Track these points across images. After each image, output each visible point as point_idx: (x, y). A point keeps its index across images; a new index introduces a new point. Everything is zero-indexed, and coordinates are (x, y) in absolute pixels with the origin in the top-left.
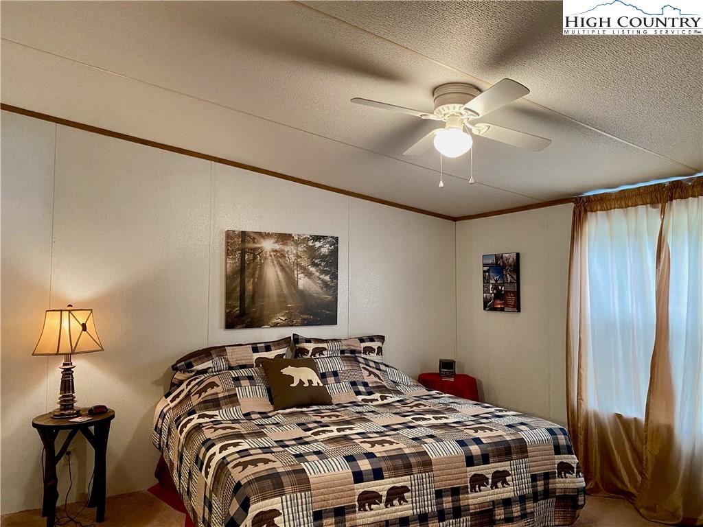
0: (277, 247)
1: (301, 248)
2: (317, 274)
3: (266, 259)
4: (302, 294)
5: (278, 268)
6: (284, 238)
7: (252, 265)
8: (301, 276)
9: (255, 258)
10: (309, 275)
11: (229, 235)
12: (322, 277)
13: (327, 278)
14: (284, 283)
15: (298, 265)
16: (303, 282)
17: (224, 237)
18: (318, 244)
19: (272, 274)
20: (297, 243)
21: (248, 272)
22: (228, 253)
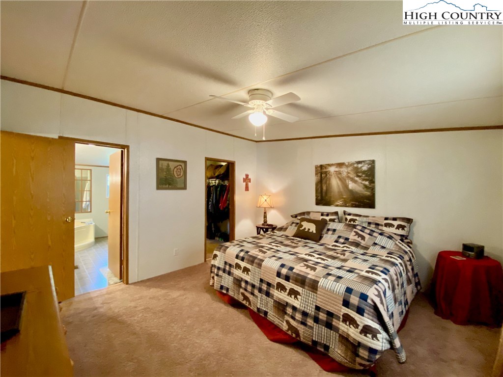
0: (337, 169)
1: (350, 169)
2: (360, 181)
3: (331, 175)
4: (351, 192)
5: (338, 180)
6: (340, 165)
7: (325, 179)
8: (350, 182)
9: (326, 175)
10: (355, 182)
11: (316, 167)
12: (364, 182)
13: (367, 183)
14: (341, 187)
15: (348, 177)
16: (351, 185)
17: (314, 168)
18: (360, 165)
19: (335, 183)
20: (347, 166)
21: (324, 181)
22: (316, 174)
